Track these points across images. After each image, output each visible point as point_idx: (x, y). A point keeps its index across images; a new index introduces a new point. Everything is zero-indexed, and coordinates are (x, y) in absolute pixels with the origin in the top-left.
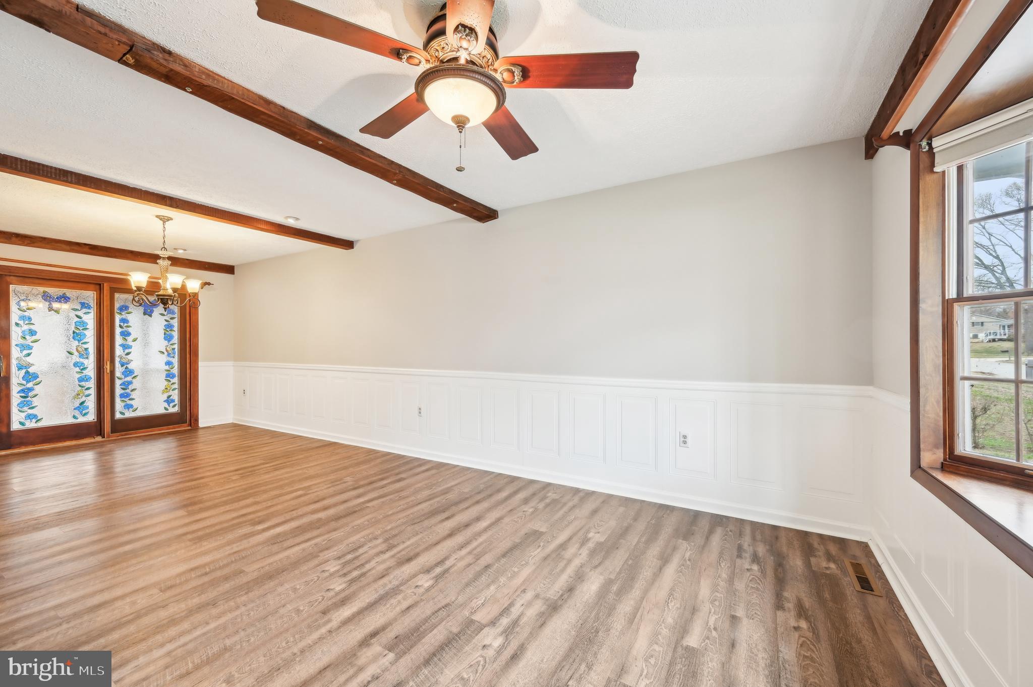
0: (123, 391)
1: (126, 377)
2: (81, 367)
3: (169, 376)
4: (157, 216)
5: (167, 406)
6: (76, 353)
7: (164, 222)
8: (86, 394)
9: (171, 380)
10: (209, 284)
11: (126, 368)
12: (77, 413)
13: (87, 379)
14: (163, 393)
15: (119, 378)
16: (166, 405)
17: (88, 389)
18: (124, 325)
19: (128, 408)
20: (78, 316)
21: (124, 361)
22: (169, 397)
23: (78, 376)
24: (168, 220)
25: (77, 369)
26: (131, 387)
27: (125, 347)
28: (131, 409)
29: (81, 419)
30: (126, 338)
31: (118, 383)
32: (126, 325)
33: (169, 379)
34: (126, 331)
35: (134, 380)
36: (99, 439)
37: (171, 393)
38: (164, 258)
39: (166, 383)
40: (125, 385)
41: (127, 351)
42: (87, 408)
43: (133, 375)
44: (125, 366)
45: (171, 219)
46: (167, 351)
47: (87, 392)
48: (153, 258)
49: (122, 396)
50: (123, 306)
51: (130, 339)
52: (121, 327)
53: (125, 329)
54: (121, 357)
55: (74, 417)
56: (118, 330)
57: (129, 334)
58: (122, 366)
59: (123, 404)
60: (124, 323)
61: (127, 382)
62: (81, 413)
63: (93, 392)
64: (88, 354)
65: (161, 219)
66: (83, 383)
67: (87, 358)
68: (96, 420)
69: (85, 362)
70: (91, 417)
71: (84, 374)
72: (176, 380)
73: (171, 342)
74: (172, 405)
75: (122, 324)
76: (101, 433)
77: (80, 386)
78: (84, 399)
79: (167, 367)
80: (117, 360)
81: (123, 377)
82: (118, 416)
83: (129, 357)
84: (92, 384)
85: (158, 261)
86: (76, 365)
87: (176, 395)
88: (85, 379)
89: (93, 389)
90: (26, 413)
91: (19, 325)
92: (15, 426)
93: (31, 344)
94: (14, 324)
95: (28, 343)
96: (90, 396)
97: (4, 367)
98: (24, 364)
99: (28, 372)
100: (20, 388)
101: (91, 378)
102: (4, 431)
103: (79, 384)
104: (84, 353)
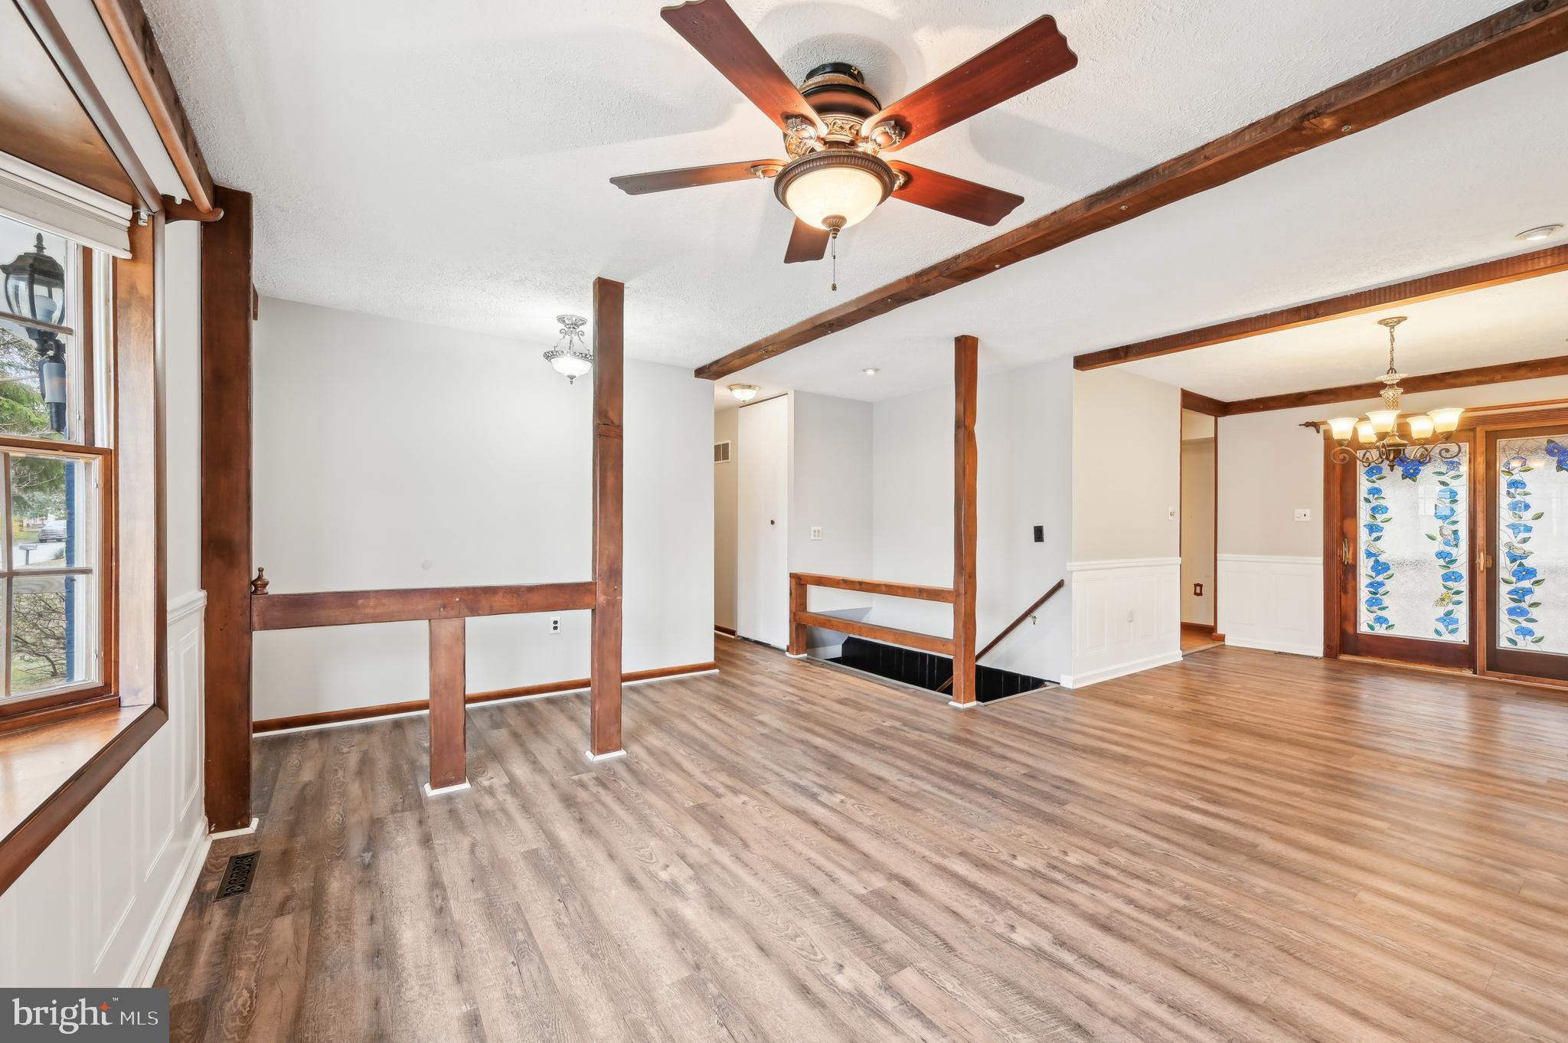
0: (1513, 605)
1: (1519, 580)
2: (1447, 559)
4: (1381, 322)
6: (1439, 538)
7: (1392, 327)
8: (1454, 600)
11: (1519, 566)
12: (1441, 627)
13: (1458, 577)
15: (1508, 582)
17: (1458, 593)
18: (1517, 491)
19: (1525, 635)
20: (1443, 483)
21: (1517, 552)
23: (1443, 571)
24: (1399, 322)
25: (1442, 562)
28: (1529, 638)
29: (1447, 638)
30: (1521, 513)
31: (1505, 589)
32: (1521, 490)
34: (1522, 502)
36: (1468, 673)
38: (1392, 386)
40: (1521, 593)
41: (1523, 536)
42: (1457, 621)
43: (1535, 579)
44: (1519, 561)
45: (1405, 318)
47: (1456, 598)
48: (1372, 390)
49: (1512, 612)
51: (1528, 515)
52: (1511, 495)
53: (1520, 498)
54: (1510, 546)
55: (1437, 632)
56: (1505, 501)
57: (1526, 507)
58: (1513, 561)
59: (1515, 626)
60: (1517, 488)
61: (1523, 588)
62: (1447, 627)
63: (1464, 598)
64: (1457, 539)
65: (1386, 325)
66: (1450, 584)
67: (1456, 545)
68: (1468, 643)
69: (1454, 551)
70: (1461, 637)
71: (1450, 570)
75: (1513, 490)
76: (1472, 664)
77: (1445, 587)
78: (1451, 607)
80: (1503, 550)
81: (1514, 579)
82: (1504, 644)
83: (1526, 547)
84: (1463, 585)
85: (1382, 392)
86: (1440, 555)
88: (1453, 577)
89: (1464, 593)
90: (1375, 614)
91: (1367, 500)
92: (1363, 628)
93: (1381, 525)
94: (1362, 499)
95: (1378, 522)
96: (1459, 603)
97: (1351, 553)
98: (1373, 551)
99: (1377, 561)
100: (1369, 581)
101: (1461, 577)
102: (1350, 630)
103: (1444, 583)
104: (1451, 537)
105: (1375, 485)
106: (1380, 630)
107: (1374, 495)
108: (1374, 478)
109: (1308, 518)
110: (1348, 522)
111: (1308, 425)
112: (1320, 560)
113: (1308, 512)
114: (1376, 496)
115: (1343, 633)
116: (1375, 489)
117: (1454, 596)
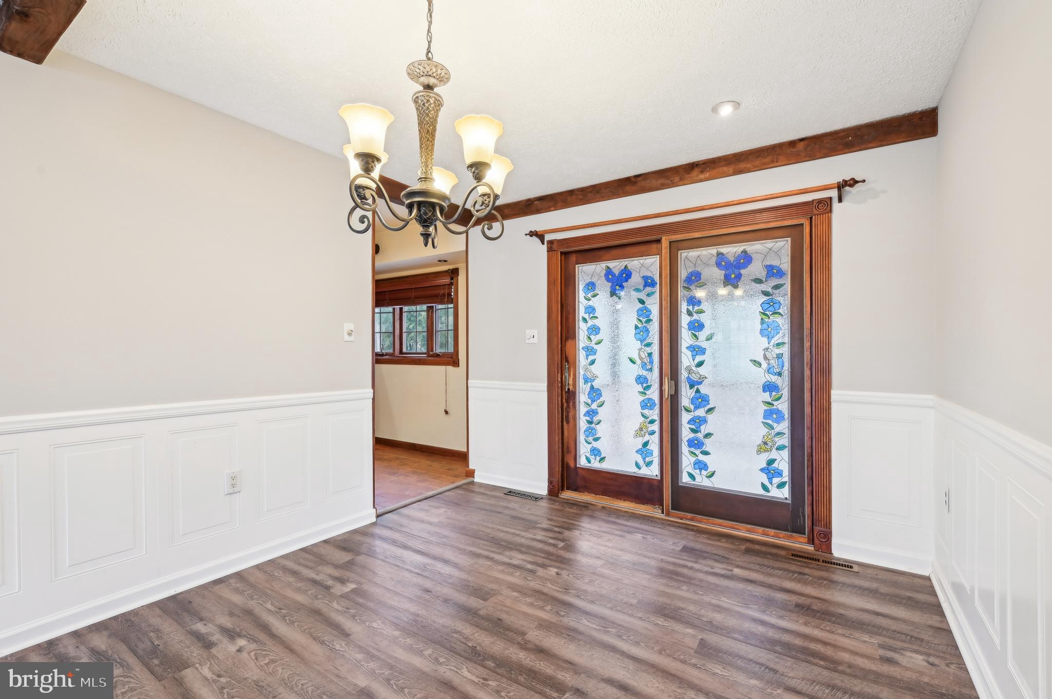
0: (692, 435)
1: (696, 408)
2: (645, 385)
3: (771, 413)
5: (767, 483)
6: (638, 361)
8: (650, 429)
9: (775, 425)
10: (853, 182)
11: (696, 392)
12: (640, 460)
14: (759, 451)
15: (688, 410)
16: (764, 478)
18: (693, 308)
19: (701, 469)
20: (641, 301)
21: (695, 377)
22: (771, 462)
23: (641, 398)
25: (641, 388)
26: (704, 429)
27: (697, 350)
28: (704, 472)
29: (644, 471)
30: (697, 333)
31: (685, 418)
32: (696, 308)
33: (770, 422)
34: (697, 321)
35: (710, 417)
36: (657, 512)
37: (774, 454)
39: (765, 431)
40: (697, 423)
41: (699, 358)
42: (651, 453)
43: (708, 407)
44: (696, 387)
46: (765, 358)
49: (691, 443)
50: (692, 274)
51: (702, 335)
52: (690, 313)
53: (696, 317)
54: (689, 370)
56: (685, 320)
57: (701, 326)
58: (691, 387)
59: (693, 459)
60: (693, 305)
61: (699, 417)
62: (644, 459)
63: (656, 427)
64: (651, 362)
66: (646, 412)
67: (650, 370)
68: (658, 478)
69: (649, 376)
70: (653, 471)
71: (647, 397)
72: (784, 427)
73: (775, 340)
74: (776, 481)
75: (690, 308)
76: (660, 503)
77: (643, 415)
78: (647, 437)
79: (767, 397)
80: (684, 375)
81: (692, 407)
82: (685, 479)
83: (701, 370)
84: (656, 414)
86: (639, 380)
87: (783, 462)
88: (649, 405)
89: (657, 422)
90: (591, 445)
91: (585, 320)
92: (582, 462)
93: (596, 347)
94: (581, 319)
95: (593, 345)
96: (652, 433)
97: (571, 379)
98: (589, 375)
99: (592, 387)
100: (586, 409)
101: (654, 404)
102: (572, 465)
103: (643, 411)
104: (647, 360)
105: (591, 303)
106: (596, 465)
107: (589, 313)
108: (589, 295)
109: (535, 340)
110: (569, 343)
111: (532, 234)
112: (546, 384)
113: (535, 332)
114: (591, 315)
115: (565, 466)
116: (590, 307)
117: (650, 425)
